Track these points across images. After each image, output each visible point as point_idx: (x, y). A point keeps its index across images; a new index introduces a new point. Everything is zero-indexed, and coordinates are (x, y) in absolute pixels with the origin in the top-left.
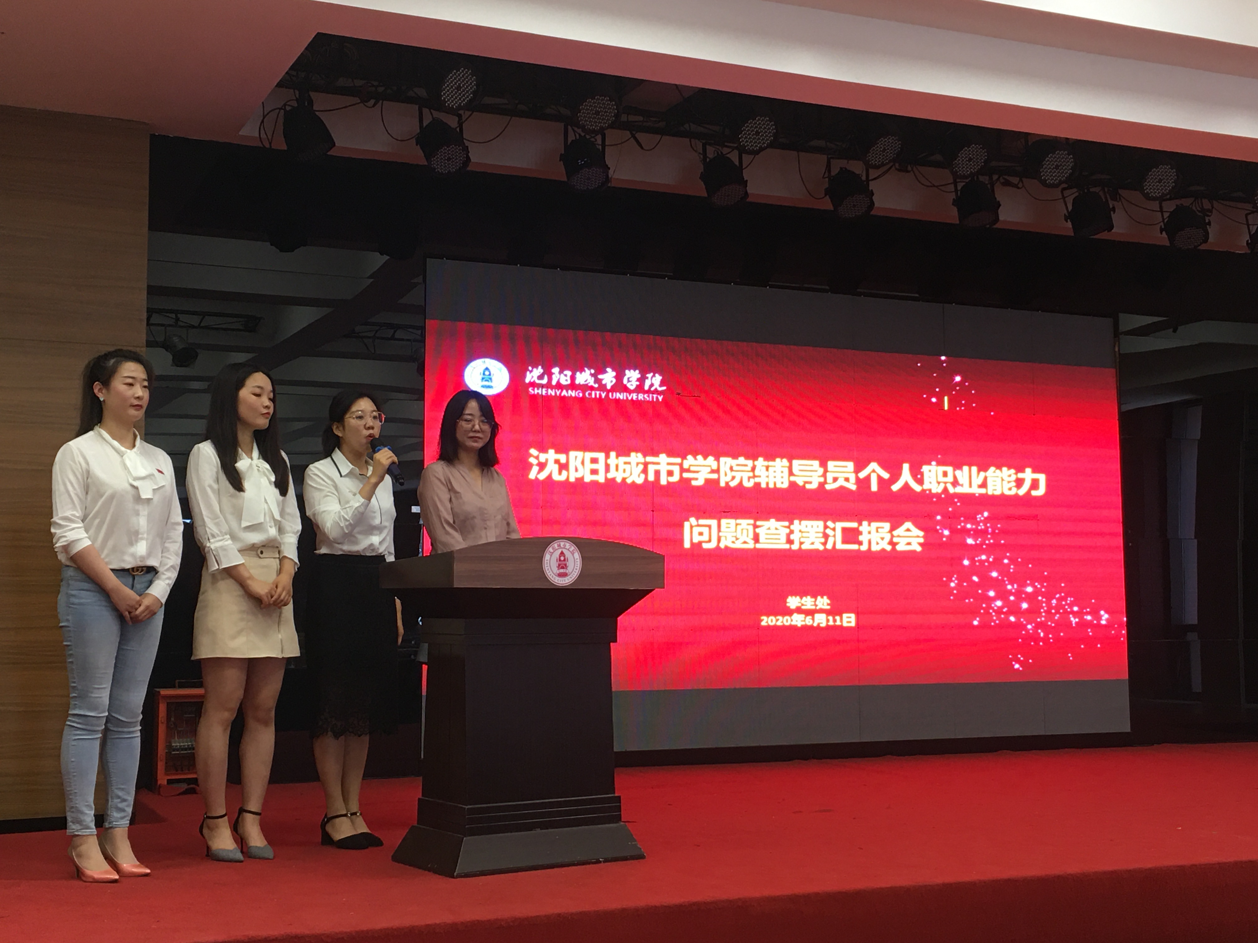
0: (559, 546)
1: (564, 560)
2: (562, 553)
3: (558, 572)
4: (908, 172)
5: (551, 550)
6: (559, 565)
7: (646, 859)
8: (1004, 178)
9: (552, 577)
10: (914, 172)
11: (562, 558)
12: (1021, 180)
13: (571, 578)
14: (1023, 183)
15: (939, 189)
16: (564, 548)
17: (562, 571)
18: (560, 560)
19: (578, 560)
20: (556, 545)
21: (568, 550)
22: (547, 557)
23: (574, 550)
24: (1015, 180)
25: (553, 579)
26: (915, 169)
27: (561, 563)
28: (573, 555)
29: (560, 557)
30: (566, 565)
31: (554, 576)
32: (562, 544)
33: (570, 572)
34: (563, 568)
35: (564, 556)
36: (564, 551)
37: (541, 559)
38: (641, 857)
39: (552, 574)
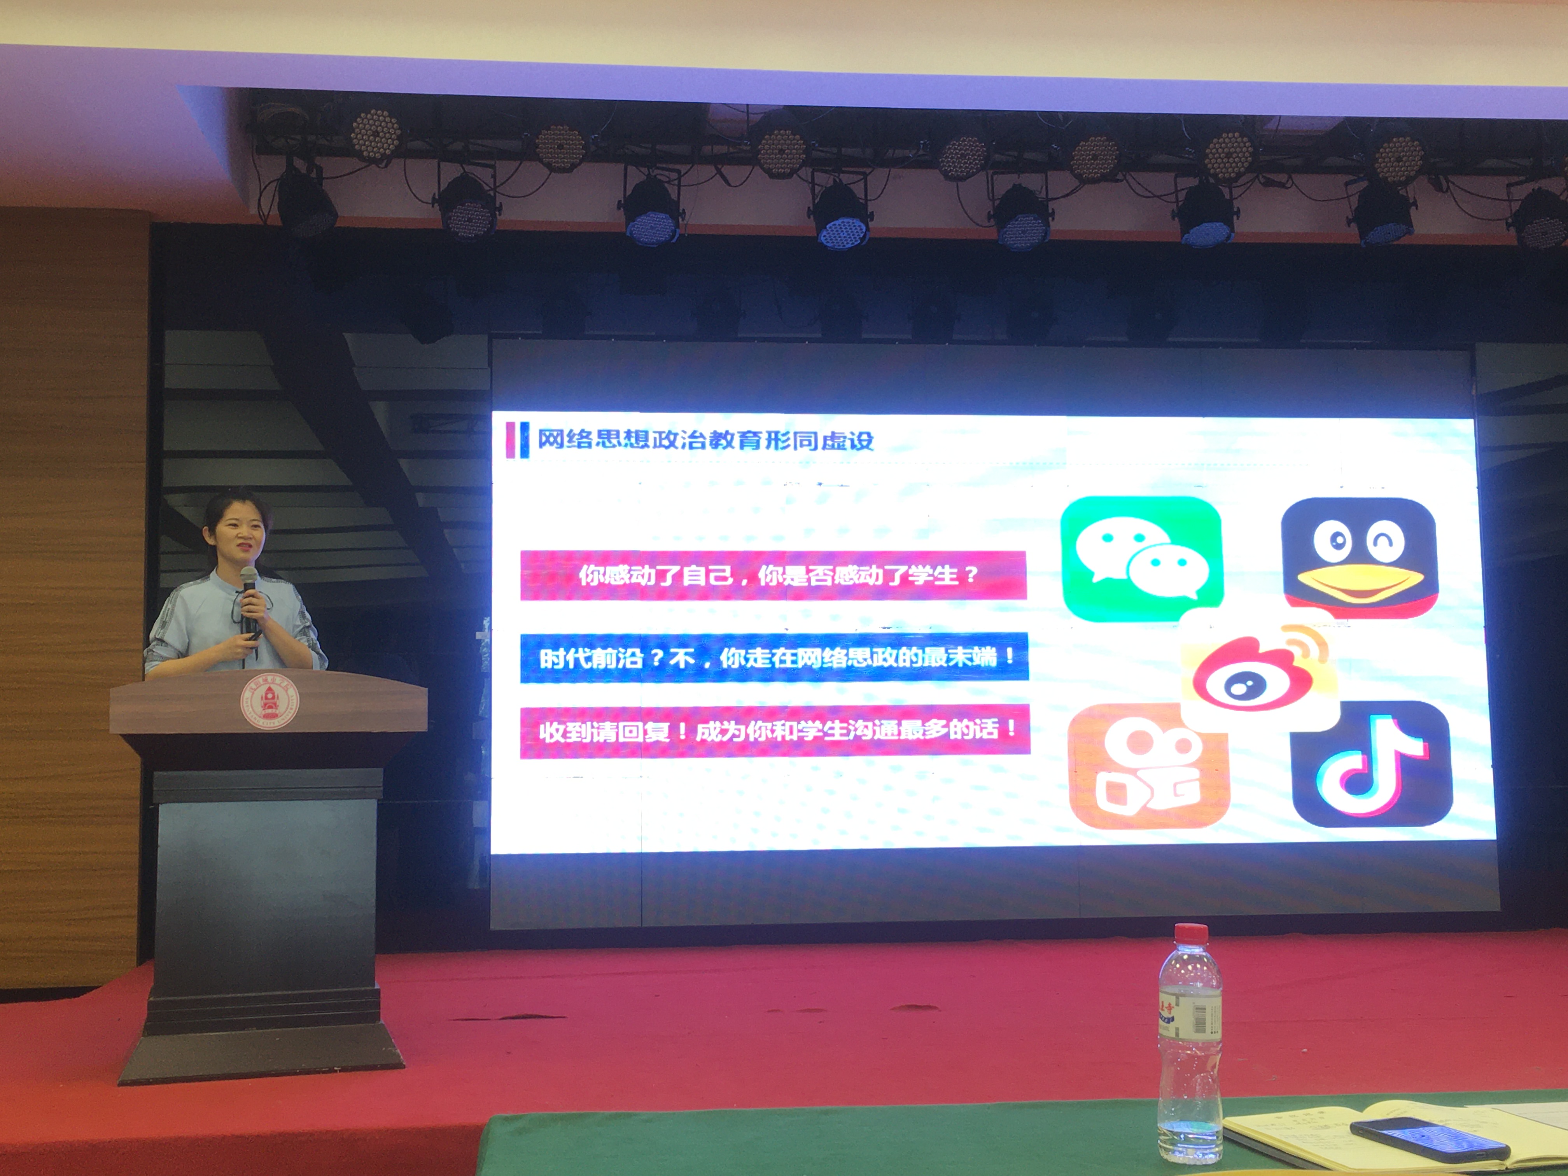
0: (266, 680)
1: (273, 698)
2: (270, 689)
3: (263, 713)
4: (1117, 181)
5: (253, 685)
6: (265, 705)
7: (406, 1069)
8: (1263, 177)
9: (255, 719)
10: (1127, 182)
11: (270, 696)
12: (1290, 177)
13: (283, 719)
14: (1292, 180)
15: (1161, 199)
16: (273, 683)
17: (270, 711)
18: (266, 698)
19: (295, 697)
20: (261, 680)
21: (279, 685)
22: (247, 694)
23: (288, 685)
24: (1282, 178)
25: (256, 722)
26: (1128, 177)
27: (267, 701)
28: (286, 691)
29: (266, 694)
30: (275, 704)
31: (258, 718)
32: (270, 678)
33: (282, 712)
34: (270, 707)
35: (273, 694)
36: (272, 686)
37: (237, 698)
38: (399, 1066)
39: (255, 716)
